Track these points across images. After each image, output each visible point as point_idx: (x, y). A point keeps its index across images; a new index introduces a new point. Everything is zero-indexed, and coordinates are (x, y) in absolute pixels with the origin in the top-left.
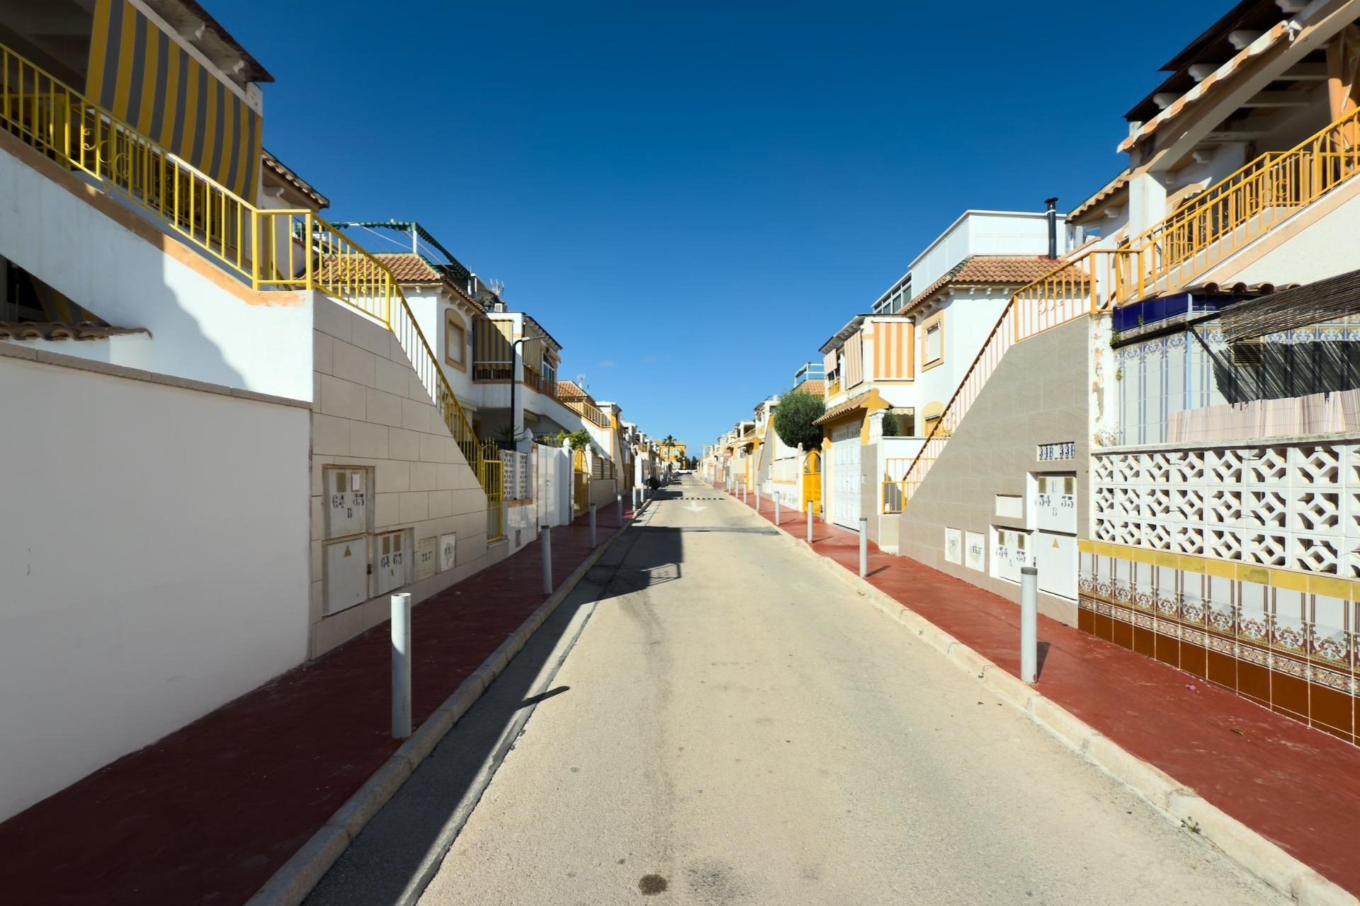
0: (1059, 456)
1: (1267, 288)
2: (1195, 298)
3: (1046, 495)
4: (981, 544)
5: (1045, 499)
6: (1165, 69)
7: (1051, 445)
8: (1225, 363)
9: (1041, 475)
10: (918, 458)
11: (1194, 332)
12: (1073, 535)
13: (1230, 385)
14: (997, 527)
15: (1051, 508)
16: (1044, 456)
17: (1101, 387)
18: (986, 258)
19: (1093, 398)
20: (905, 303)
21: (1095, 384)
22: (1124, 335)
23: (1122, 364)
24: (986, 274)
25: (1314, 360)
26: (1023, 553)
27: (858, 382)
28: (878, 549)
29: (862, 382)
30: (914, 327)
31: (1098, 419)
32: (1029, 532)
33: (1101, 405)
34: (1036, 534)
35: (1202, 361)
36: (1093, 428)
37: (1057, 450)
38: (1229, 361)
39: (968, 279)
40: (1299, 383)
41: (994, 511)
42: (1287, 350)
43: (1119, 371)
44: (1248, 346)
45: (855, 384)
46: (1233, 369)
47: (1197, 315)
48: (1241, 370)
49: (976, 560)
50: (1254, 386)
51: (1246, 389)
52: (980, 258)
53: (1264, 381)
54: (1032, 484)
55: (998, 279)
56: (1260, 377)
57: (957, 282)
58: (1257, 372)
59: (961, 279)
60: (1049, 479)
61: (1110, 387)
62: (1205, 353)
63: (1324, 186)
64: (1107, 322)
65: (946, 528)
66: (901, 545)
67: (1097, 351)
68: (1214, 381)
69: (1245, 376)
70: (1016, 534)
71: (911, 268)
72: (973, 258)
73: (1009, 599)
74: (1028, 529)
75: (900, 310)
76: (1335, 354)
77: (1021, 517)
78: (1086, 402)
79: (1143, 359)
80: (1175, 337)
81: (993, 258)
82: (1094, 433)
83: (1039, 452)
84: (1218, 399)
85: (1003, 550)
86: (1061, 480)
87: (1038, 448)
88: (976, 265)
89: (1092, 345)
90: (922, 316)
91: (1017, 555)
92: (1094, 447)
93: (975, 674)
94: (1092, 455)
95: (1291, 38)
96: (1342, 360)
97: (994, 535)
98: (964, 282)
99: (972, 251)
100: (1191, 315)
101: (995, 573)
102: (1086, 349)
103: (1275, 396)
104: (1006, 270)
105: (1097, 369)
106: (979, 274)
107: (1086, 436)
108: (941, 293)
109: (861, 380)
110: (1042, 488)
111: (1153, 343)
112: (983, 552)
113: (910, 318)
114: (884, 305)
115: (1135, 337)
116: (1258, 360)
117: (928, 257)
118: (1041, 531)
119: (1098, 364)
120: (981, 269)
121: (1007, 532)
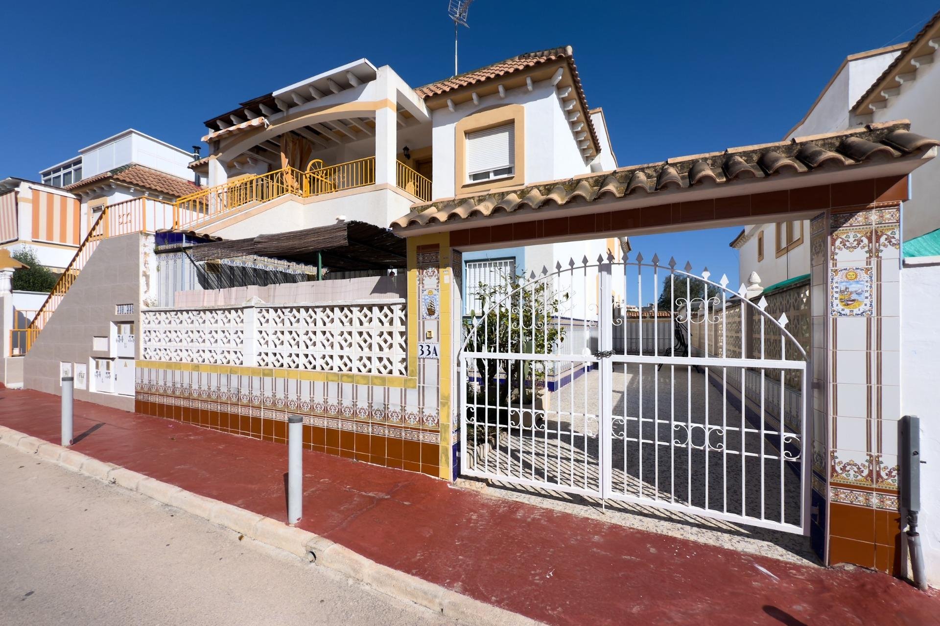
0: (126, 312)
1: (220, 239)
2: (186, 236)
3: (121, 336)
4: (84, 371)
5: (121, 338)
6: (241, 104)
7: (123, 305)
8: (202, 271)
9: (119, 323)
10: (41, 310)
11: (186, 253)
12: (133, 358)
13: (204, 281)
14: (94, 358)
15: (123, 343)
16: (119, 312)
17: (148, 274)
18: (147, 169)
19: (142, 280)
20: (76, 180)
21: (144, 272)
22: (162, 247)
23: (159, 263)
24: (145, 181)
25: (243, 275)
26: (109, 373)
27: (12, 239)
28: (5, 387)
29: (17, 240)
30: (81, 204)
31: (146, 292)
32: (113, 359)
33: (148, 284)
34: (117, 360)
35: (190, 268)
36: (142, 297)
37: (125, 307)
38: (204, 270)
39: (128, 180)
40: (236, 283)
41: (92, 347)
42: (231, 268)
43: (158, 267)
44: (213, 264)
45: (8, 240)
46: (206, 274)
47: (187, 245)
48: (210, 275)
49: (81, 382)
50: (216, 283)
51: (212, 284)
52: (142, 168)
53: (221, 281)
54: (113, 328)
55: (154, 187)
56: (219, 279)
57: (118, 179)
58: (218, 277)
59: (121, 178)
60: (123, 326)
61: (153, 275)
62: (192, 264)
63: (278, 194)
64: (152, 239)
65: (61, 363)
66: (26, 381)
67: (145, 253)
68: (196, 279)
69: (212, 277)
70: (105, 361)
71: (82, 153)
72: (135, 165)
73: (100, 404)
74: (111, 357)
75: (69, 185)
76: (251, 273)
77: (107, 350)
78: (138, 281)
79: (175, 261)
80: (179, 254)
81: (153, 171)
82: (144, 299)
83: (117, 309)
84: (198, 287)
85: (98, 373)
86: (128, 326)
87: (116, 306)
88: (137, 172)
89: (142, 250)
90: (88, 196)
91: (106, 375)
92: (143, 307)
93: (32, 452)
94: (142, 312)
95: (266, 127)
96: (254, 276)
97: (92, 363)
98: (124, 181)
99: (135, 160)
100: (185, 244)
101: (93, 389)
102: (138, 251)
103: (225, 287)
104: (161, 183)
105: (145, 264)
106: (139, 179)
107: (138, 301)
108: (104, 183)
109: (16, 238)
110: (119, 332)
111: (171, 255)
112: (85, 377)
113: (75, 195)
114: (53, 176)
115: (165, 250)
116: (218, 271)
117: (98, 151)
118: (120, 358)
119: (146, 261)
120: (141, 176)
121: (100, 361)
